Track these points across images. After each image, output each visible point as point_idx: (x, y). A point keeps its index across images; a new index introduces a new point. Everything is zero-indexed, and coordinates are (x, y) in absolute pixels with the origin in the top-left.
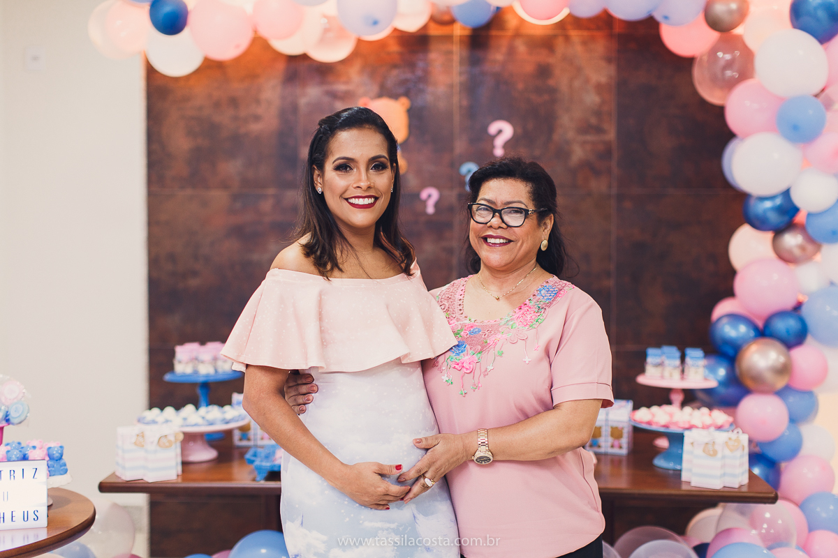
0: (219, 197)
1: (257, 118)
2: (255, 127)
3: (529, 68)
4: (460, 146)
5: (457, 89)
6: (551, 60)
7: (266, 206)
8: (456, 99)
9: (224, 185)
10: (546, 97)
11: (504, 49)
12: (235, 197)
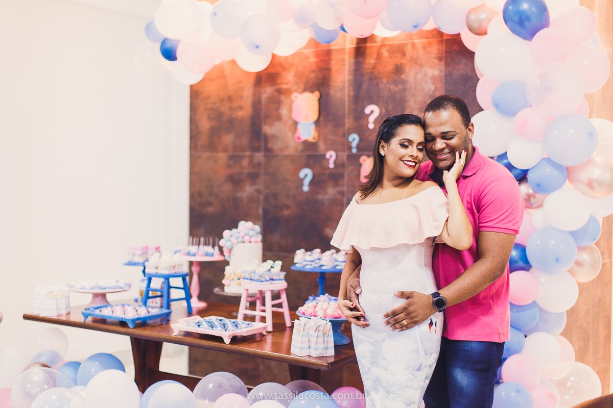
0: (222, 157)
1: (241, 108)
2: (240, 114)
3: (390, 68)
4: (348, 122)
5: (347, 85)
6: (403, 61)
7: (245, 162)
8: (346, 91)
9: (225, 150)
10: (400, 87)
11: (375, 56)
12: (231, 157)
